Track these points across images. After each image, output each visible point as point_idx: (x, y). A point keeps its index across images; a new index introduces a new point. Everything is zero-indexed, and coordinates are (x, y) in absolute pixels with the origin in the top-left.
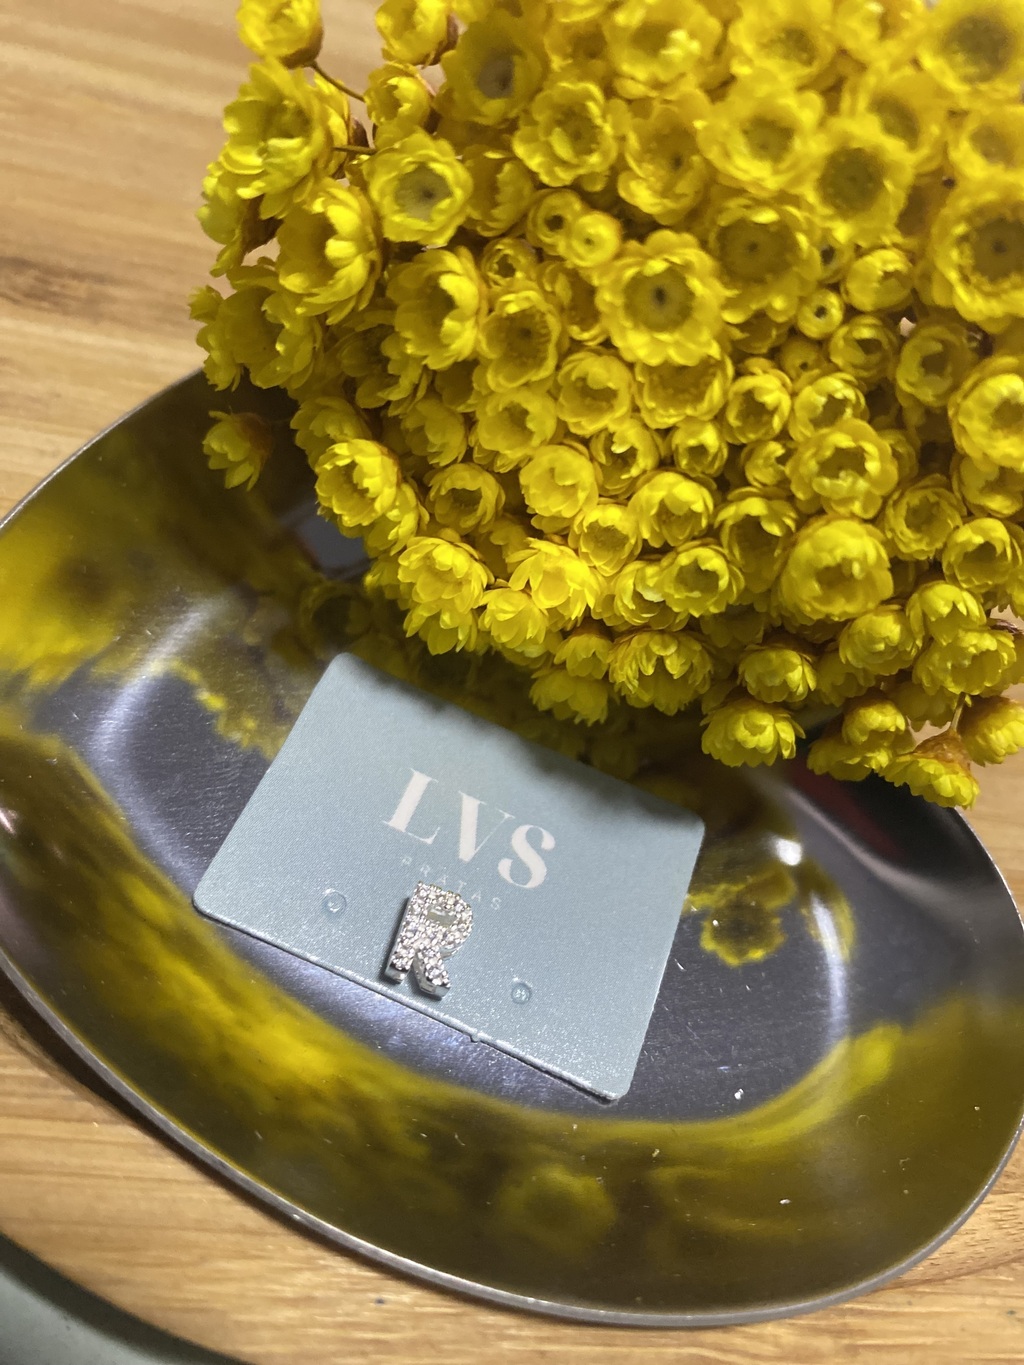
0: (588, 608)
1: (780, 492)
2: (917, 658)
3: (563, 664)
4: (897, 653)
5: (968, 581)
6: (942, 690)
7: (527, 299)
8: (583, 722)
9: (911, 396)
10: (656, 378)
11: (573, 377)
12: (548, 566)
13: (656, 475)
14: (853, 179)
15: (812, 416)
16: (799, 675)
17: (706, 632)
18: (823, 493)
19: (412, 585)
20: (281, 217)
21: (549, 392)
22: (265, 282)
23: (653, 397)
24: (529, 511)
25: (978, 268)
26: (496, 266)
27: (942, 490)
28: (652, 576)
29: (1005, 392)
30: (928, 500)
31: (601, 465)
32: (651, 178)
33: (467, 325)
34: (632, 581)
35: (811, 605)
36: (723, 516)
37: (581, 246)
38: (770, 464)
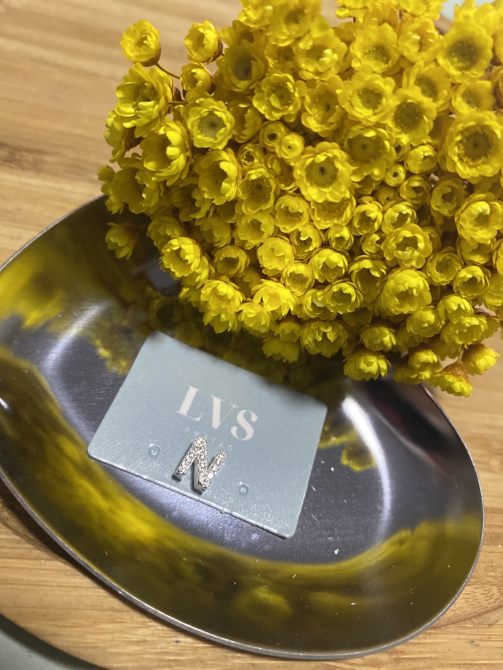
0: (290, 310)
1: (378, 257)
2: (442, 329)
3: (278, 336)
4: (433, 327)
5: (465, 294)
6: (454, 343)
7: (261, 172)
8: (287, 362)
9: (438, 212)
10: (320, 206)
11: (282, 207)
12: (271, 292)
13: (321, 250)
14: (408, 115)
15: (392, 222)
16: (388, 338)
17: (344, 320)
18: (398, 257)
19: (207, 302)
20: (144, 137)
21: (271, 214)
22: (136, 165)
23: (319, 215)
24: (261, 266)
25: (466, 155)
26: (245, 157)
27: (454, 254)
28: (320, 296)
29: (481, 210)
30: (446, 259)
31: (295, 245)
32: (316, 115)
33: (232, 184)
34: (311, 298)
35: (395, 308)
36: (352, 268)
37: (286, 149)
38: (373, 244)
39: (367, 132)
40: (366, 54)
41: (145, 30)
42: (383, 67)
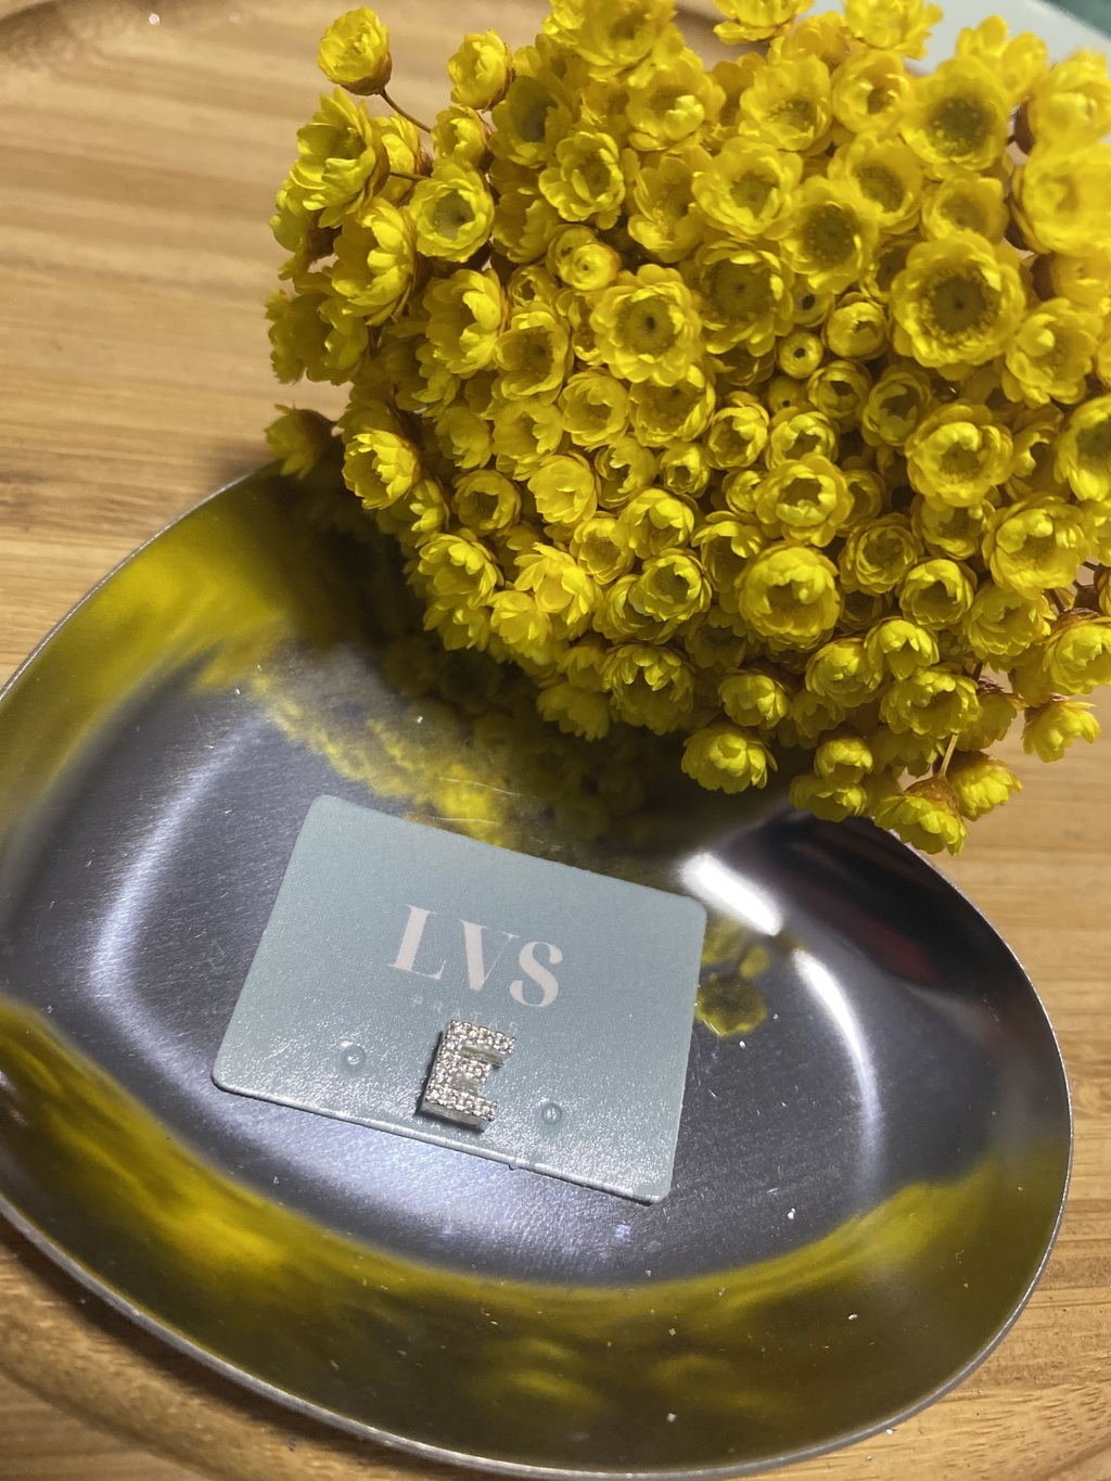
2: (877, 693)
3: (564, 677)
4: (856, 684)
5: (925, 619)
6: (909, 730)
7: (540, 318)
8: (583, 737)
9: (876, 435)
10: (644, 397)
11: (576, 394)
12: (552, 571)
13: (645, 490)
14: (832, 235)
15: (786, 449)
16: (770, 699)
17: (690, 651)
18: (784, 519)
19: (430, 578)
20: (338, 226)
21: (554, 404)
22: (323, 288)
23: (649, 422)
24: (541, 519)
25: (939, 321)
26: (519, 290)
27: (904, 530)
29: (956, 437)
30: (887, 536)
31: (601, 477)
32: (660, 222)
33: (487, 337)
34: (625, 592)
35: (761, 622)
36: (700, 535)
37: (579, 270)
38: (746, 491)
39: (739, 255)
40: (773, 114)
41: (364, 24)
42: (795, 137)
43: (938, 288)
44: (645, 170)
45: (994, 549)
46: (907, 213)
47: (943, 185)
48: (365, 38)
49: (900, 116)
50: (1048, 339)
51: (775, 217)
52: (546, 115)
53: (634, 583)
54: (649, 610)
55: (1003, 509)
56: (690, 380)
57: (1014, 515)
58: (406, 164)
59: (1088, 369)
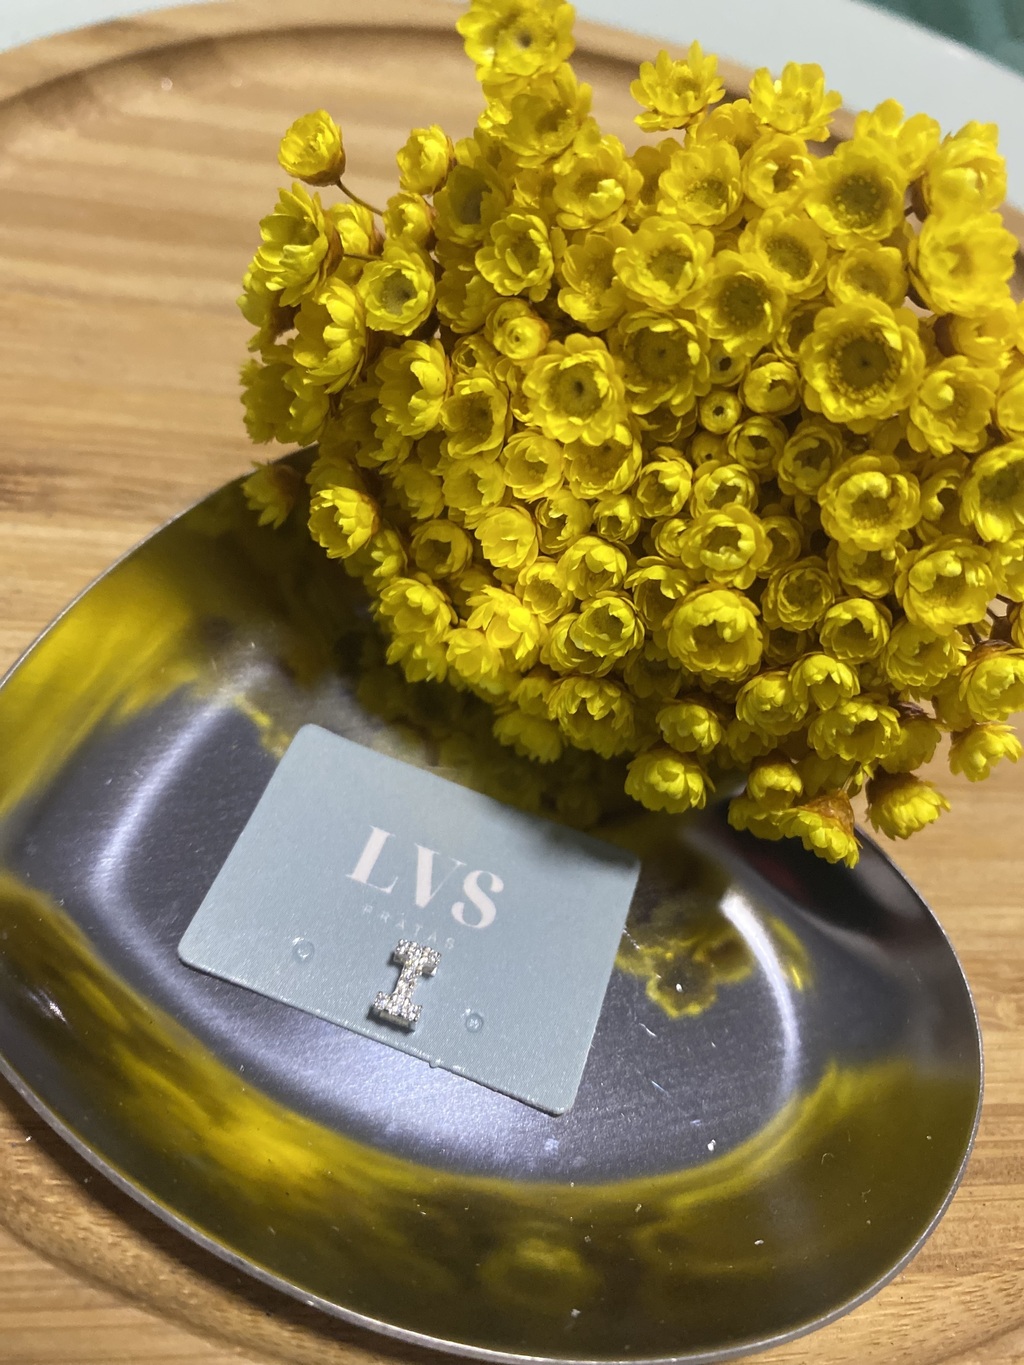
2: (804, 722)
3: (517, 704)
4: (783, 714)
5: (844, 654)
6: (835, 756)
7: (480, 384)
8: (537, 760)
11: (516, 451)
12: (501, 609)
13: (581, 538)
14: (746, 302)
15: (708, 500)
16: (705, 728)
18: (707, 564)
19: (391, 618)
20: (295, 306)
21: (496, 461)
22: (284, 359)
23: (581, 473)
25: (843, 380)
26: (463, 358)
27: (823, 573)
29: (865, 486)
30: (806, 577)
31: (542, 526)
32: (587, 294)
33: (433, 402)
34: (566, 630)
35: (690, 659)
36: (631, 578)
37: (512, 342)
38: (675, 538)
39: (660, 323)
40: (689, 193)
41: (319, 125)
42: (709, 214)
43: (844, 349)
44: (572, 246)
45: (908, 588)
46: (813, 281)
47: (846, 254)
48: (320, 138)
49: (805, 193)
50: (948, 393)
51: (690, 287)
52: (481, 199)
53: (575, 620)
54: (587, 648)
55: (913, 551)
56: (618, 438)
57: (924, 557)
58: (360, 245)
59: (988, 420)
